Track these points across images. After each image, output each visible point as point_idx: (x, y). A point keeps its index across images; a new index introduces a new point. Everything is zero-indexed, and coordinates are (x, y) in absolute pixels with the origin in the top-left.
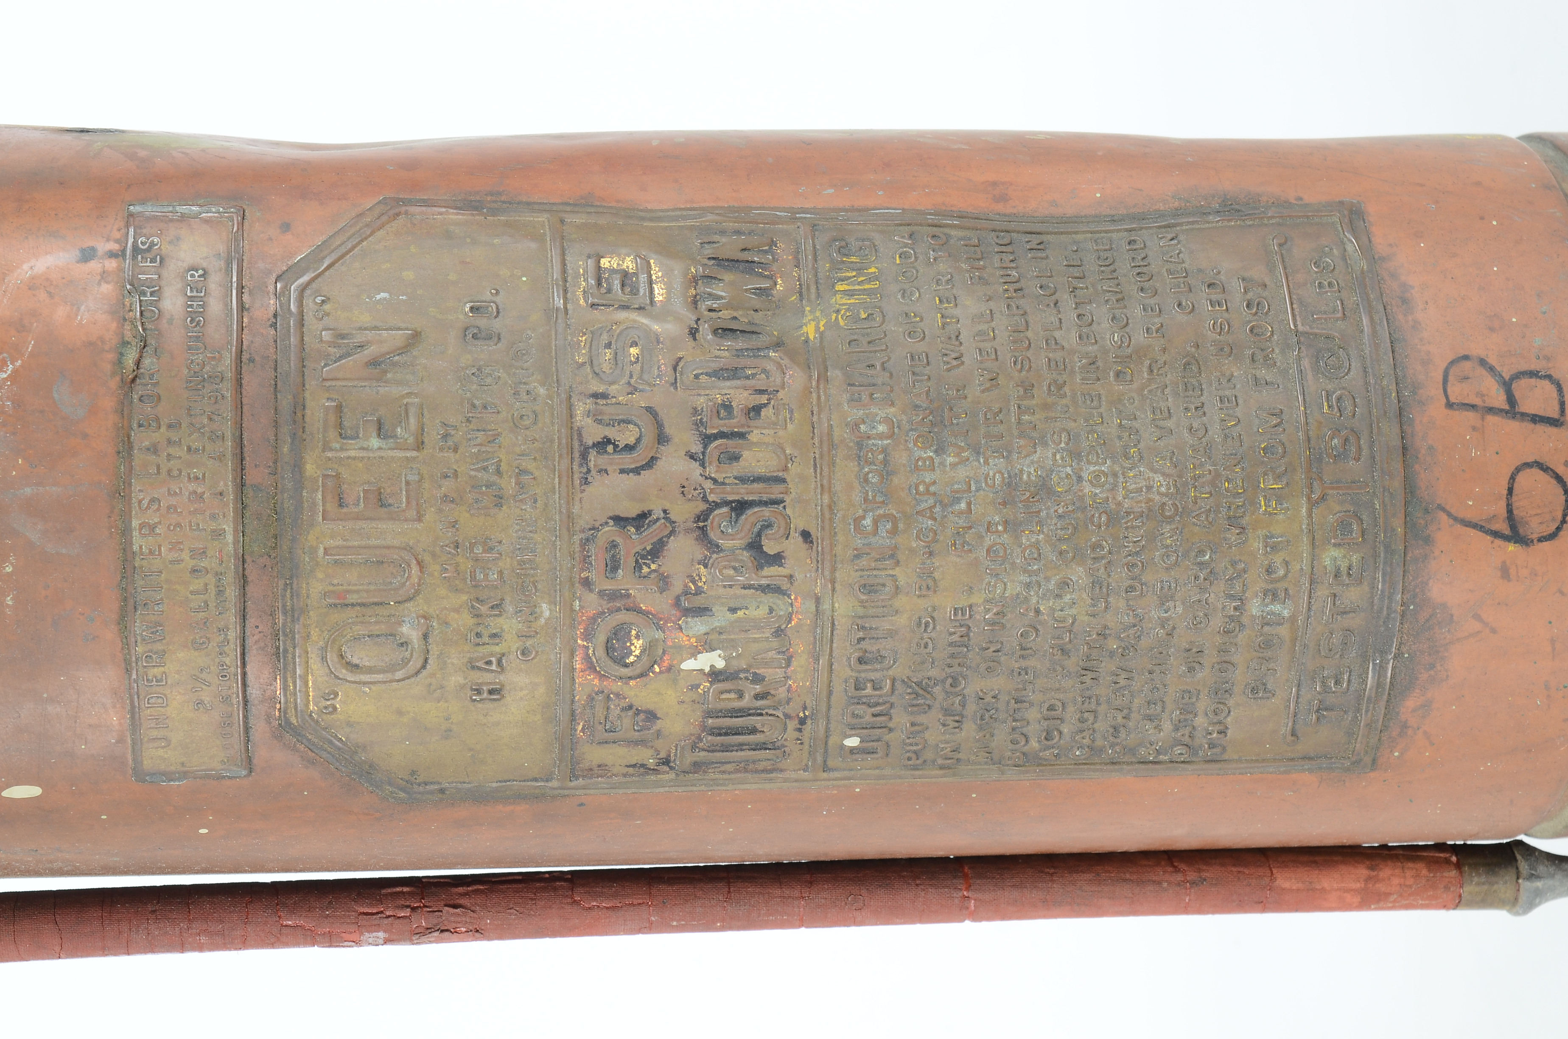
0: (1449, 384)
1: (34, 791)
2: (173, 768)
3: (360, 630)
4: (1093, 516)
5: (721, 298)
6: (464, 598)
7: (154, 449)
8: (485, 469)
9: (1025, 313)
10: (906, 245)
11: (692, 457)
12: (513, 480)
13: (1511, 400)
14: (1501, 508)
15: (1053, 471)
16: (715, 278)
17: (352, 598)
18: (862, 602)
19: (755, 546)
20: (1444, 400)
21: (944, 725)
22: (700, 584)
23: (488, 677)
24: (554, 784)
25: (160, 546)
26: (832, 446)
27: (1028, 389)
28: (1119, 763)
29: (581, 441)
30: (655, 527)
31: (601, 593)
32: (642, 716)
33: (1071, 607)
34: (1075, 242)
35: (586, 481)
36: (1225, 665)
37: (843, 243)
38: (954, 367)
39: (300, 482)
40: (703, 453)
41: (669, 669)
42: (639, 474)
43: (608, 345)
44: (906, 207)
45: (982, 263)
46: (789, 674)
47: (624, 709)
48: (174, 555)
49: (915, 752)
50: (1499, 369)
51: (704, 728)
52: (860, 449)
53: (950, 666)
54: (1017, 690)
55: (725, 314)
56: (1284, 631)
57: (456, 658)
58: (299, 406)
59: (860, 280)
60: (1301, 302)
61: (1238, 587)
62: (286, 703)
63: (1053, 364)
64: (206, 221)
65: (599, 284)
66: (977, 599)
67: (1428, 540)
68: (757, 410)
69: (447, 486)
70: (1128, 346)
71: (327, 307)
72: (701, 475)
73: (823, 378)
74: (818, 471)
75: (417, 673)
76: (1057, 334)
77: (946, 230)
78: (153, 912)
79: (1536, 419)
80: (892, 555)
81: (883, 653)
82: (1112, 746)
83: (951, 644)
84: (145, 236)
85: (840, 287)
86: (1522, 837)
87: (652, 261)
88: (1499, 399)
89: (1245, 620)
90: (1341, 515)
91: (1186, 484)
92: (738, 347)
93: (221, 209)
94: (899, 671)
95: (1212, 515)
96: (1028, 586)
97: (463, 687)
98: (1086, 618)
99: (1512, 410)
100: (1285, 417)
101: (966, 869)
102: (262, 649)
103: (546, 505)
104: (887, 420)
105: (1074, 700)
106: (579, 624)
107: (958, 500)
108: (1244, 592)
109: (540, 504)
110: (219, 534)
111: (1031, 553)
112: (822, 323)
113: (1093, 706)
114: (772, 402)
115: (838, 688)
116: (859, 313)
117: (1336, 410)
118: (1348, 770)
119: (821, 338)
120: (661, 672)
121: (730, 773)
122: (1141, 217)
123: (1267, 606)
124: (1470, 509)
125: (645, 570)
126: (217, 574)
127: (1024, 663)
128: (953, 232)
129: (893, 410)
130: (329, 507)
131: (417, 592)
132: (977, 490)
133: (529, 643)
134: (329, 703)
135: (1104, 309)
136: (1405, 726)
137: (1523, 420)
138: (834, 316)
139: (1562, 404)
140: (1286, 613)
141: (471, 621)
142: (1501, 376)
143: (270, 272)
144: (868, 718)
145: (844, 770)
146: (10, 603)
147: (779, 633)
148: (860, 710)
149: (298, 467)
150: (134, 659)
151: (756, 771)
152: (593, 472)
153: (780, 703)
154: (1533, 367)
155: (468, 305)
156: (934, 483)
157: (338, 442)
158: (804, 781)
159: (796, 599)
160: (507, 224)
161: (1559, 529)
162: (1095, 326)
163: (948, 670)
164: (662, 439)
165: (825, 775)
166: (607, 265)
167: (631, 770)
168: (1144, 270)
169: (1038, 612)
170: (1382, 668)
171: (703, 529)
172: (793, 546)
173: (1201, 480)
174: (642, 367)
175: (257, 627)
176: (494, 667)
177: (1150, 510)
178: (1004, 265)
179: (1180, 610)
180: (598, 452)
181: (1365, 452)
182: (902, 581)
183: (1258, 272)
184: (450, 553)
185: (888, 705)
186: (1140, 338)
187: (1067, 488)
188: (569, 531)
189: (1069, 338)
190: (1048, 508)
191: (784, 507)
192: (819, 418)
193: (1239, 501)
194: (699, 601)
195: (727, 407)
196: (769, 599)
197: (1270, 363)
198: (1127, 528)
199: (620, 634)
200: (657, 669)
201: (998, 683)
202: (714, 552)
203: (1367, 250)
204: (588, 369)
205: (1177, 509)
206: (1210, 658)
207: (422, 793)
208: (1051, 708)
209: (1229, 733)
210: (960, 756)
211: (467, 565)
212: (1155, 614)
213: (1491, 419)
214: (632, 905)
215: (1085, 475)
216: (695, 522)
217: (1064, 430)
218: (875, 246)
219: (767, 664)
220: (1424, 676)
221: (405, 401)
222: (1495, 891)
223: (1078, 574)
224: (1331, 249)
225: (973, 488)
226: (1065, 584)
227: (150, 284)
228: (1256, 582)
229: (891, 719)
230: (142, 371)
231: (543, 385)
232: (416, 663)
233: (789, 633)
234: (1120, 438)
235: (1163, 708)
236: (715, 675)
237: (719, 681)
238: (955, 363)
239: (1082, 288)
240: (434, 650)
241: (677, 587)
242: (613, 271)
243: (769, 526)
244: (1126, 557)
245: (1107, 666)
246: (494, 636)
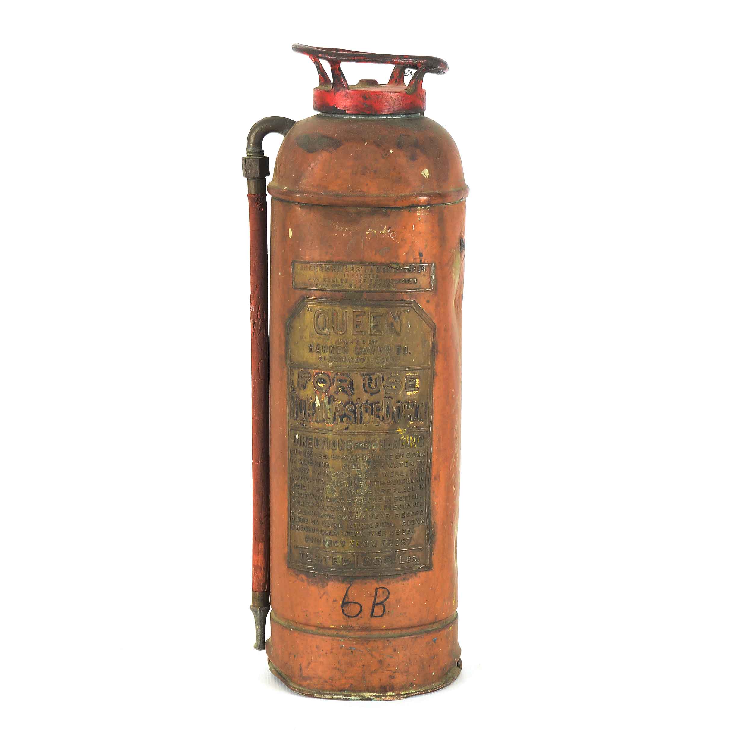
0: (382, 589)
1: (290, 236)
2: (295, 270)
3: (327, 318)
4: (350, 499)
5: (408, 409)
6: (334, 344)
7: (372, 271)
8: (365, 351)
9: (403, 484)
10: (422, 454)
11: (367, 401)
12: (362, 357)
13: (378, 604)
14: (350, 600)
15: (362, 489)
16: (413, 407)
17: (335, 317)
18: (331, 441)
19: (345, 415)
20: (378, 587)
21: (301, 460)
22: (336, 402)
23: (315, 349)
24: (289, 362)
25: (348, 272)
26: (369, 435)
27: (383, 484)
28: (291, 503)
29: (372, 374)
30: (350, 391)
31: (334, 378)
32: (305, 385)
33: (328, 492)
34: (423, 497)
35: (361, 375)
36: (314, 530)
37: (423, 438)
38: (389, 466)
39: (363, 306)
40: (368, 404)
41: (316, 393)
42: (363, 388)
43: (396, 381)
44: (433, 454)
45: (417, 473)
46: (314, 422)
47: (306, 381)
48: (346, 275)
49: (294, 452)
50: (386, 601)
51: (302, 400)
52: (368, 442)
53: (315, 462)
54: (309, 478)
55: (404, 409)
56: (322, 545)
57: (320, 341)
58: (382, 306)
59: (413, 443)
60: (404, 553)
61: (333, 534)
62: (310, 299)
63: (389, 490)
64: (430, 282)
65: (412, 378)
66: (331, 470)
67: (343, 582)
68: (379, 417)
69: (361, 341)
70: (394, 509)
71: (407, 313)
72: (362, 403)
73: (387, 433)
74: (363, 432)
75: (316, 332)
76: (397, 491)
77: (426, 464)
78: (261, 253)
79: (373, 610)
80: (342, 449)
81: (318, 446)
82: (295, 501)
83: (320, 463)
84: (426, 268)
85: (411, 438)
86: (271, 609)
87: (418, 391)
88: (378, 601)
89: (325, 535)
90: (350, 560)
91: (358, 522)
92: (395, 413)
93: (433, 286)
94: (314, 449)
95: (350, 528)
96: (334, 482)
97: (313, 343)
98: (326, 496)
99: (375, 604)
100: (375, 547)
101: (266, 462)
102: (323, 295)
103: (356, 365)
104: (375, 449)
105: (306, 492)
106: (327, 372)
107: (355, 466)
108: (331, 535)
109: (357, 364)
110: (351, 286)
111: (342, 483)
112: (401, 433)
113: (304, 497)
114: (380, 421)
115: (311, 434)
116: (404, 442)
117: (376, 560)
118: (288, 561)
119: (397, 433)
120: (315, 391)
121: (290, 406)
122: (429, 513)
123: (328, 541)
124: (351, 592)
125: (340, 389)
126: (341, 285)
127: (315, 480)
128: (425, 466)
129: (378, 450)
130: (356, 313)
131: (335, 333)
132: (357, 471)
133: (323, 359)
134: (310, 310)
135: (404, 504)
136: (298, 575)
137: (372, 607)
138: (403, 436)
139: (376, 617)
140: (326, 546)
141: (328, 345)
142: (384, 602)
143: (416, 298)
144: (303, 441)
145: (291, 434)
146: (335, 235)
147: (324, 420)
148: (305, 439)
149: (367, 306)
150: (321, 264)
151: (291, 412)
152: (364, 377)
153: (307, 419)
154: (386, 610)
155: (406, 347)
156: (359, 460)
157: (373, 315)
158: (288, 424)
159: (332, 425)
160: (428, 355)
161: (345, 615)
162: (399, 501)
163: (314, 462)
164: (372, 394)
165: (289, 429)
166: (417, 380)
167: (292, 381)
168: (414, 514)
169: (327, 484)
170: (312, 569)
171: (349, 403)
172: (345, 425)
173: (359, 526)
174: (390, 389)
175: (328, 294)
176: (317, 350)
177: (352, 513)
178: (416, 479)
179: (327, 519)
180: (368, 378)
181: (365, 567)
182: (336, 451)
183: (413, 543)
184: (345, 341)
185: (306, 446)
186: (396, 512)
187: (358, 493)
188: (350, 371)
189: (396, 495)
190: (353, 488)
191: (354, 423)
192: (376, 432)
193: (353, 535)
194: (332, 401)
195: (380, 410)
196: (332, 418)
197: (389, 544)
198: (347, 507)
199: (324, 382)
200: (316, 390)
201: (311, 473)
202: (344, 406)
203: (419, 571)
204: (390, 376)
205: (352, 520)
206: (315, 527)
207: (287, 329)
208: (304, 487)
209: (298, 531)
210: (293, 464)
211: (342, 345)
212: (326, 513)
213: (373, 599)
214: (259, 375)
215: (361, 497)
216: (351, 401)
217: (372, 493)
218: (422, 446)
219: (316, 416)
220: (310, 580)
221: (382, 332)
222: (257, 601)
223: (336, 495)
224: (419, 561)
225: (358, 470)
226: (334, 491)
227: (413, 270)
228: (334, 539)
229: (302, 446)
230: (391, 269)
231: (386, 365)
232: (319, 331)
233: (324, 423)
234: (370, 506)
235: (303, 514)
236: (314, 404)
237: (313, 405)
238: (390, 466)
239: (409, 498)
240: (322, 336)
241: (336, 396)
242: (415, 382)
243: (350, 419)
244: (340, 507)
245: (314, 501)
246: (325, 351)
